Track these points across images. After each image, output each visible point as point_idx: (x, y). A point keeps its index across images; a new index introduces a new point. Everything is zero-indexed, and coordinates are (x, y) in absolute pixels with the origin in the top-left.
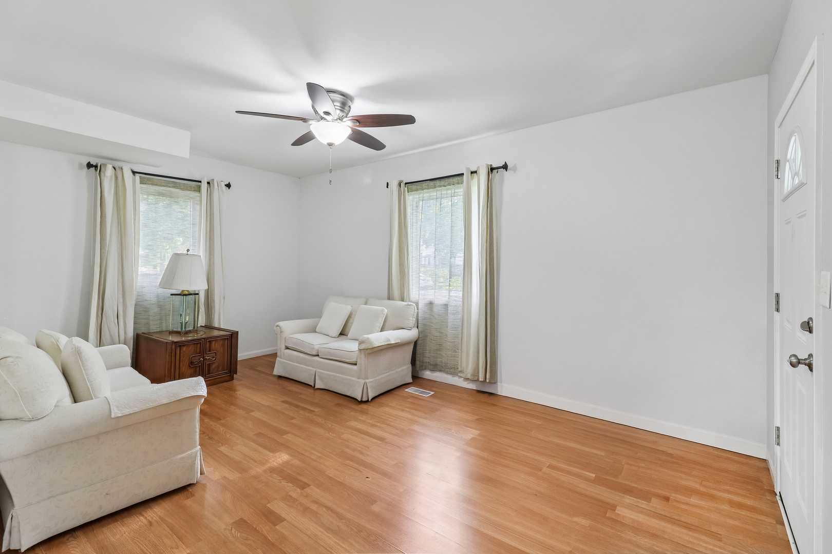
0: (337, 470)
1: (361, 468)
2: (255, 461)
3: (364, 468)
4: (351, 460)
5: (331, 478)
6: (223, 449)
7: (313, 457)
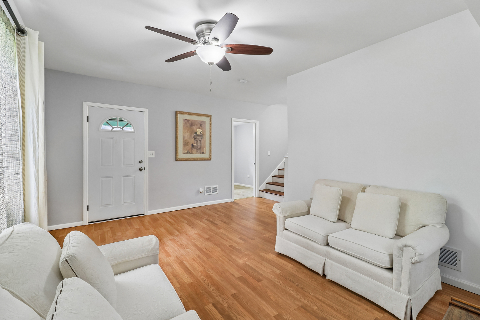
0: (215, 250)
1: (204, 250)
2: (255, 260)
3: (203, 249)
4: (206, 254)
5: (219, 247)
6: (278, 272)
7: (224, 258)
